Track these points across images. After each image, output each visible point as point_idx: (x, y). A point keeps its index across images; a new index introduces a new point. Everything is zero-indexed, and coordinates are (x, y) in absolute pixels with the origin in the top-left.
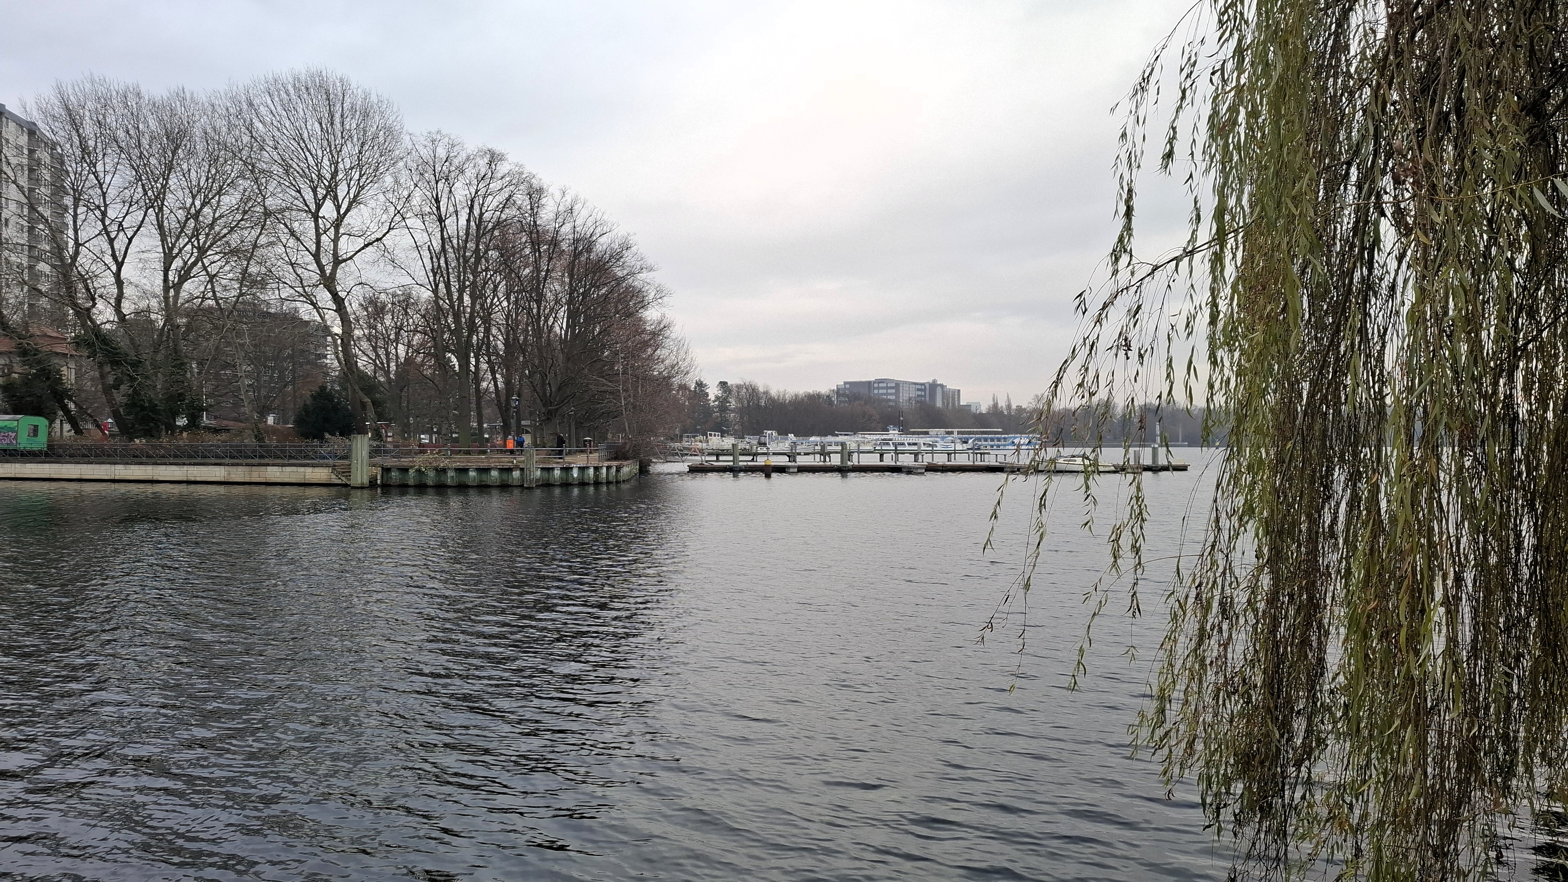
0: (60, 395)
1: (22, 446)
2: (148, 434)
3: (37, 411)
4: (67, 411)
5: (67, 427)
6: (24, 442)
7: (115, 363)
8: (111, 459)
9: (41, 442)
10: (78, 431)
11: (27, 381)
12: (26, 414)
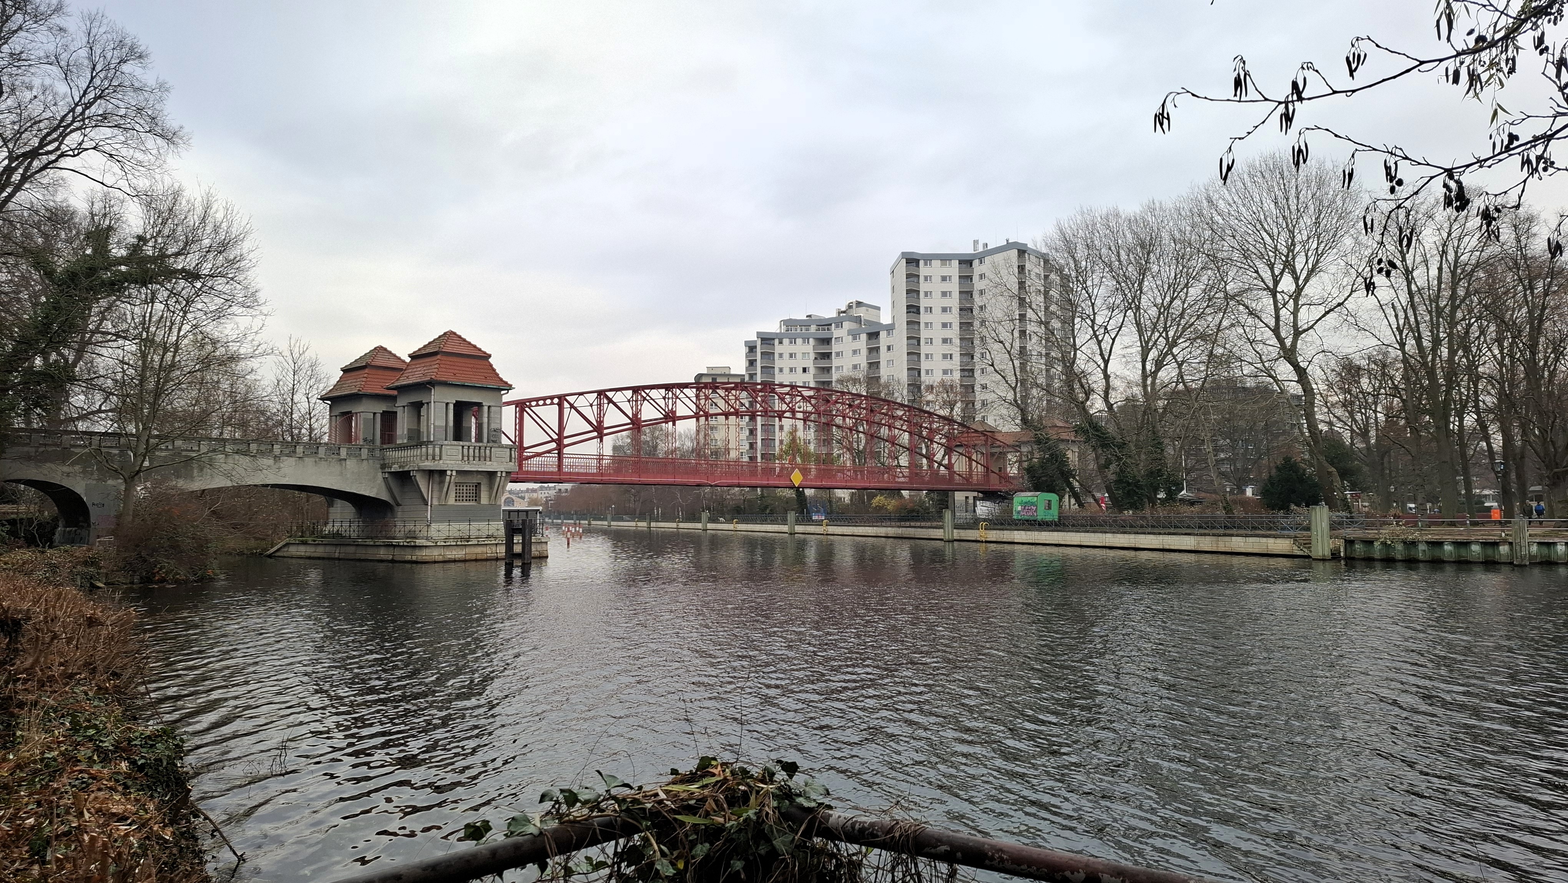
0: (1066, 475)
1: (1039, 518)
2: (1133, 506)
3: (1050, 489)
4: (1072, 488)
5: (1073, 501)
6: (1041, 514)
7: (1104, 446)
8: (1103, 529)
9: (1053, 515)
10: (1081, 505)
11: (1043, 464)
12: (1043, 491)
